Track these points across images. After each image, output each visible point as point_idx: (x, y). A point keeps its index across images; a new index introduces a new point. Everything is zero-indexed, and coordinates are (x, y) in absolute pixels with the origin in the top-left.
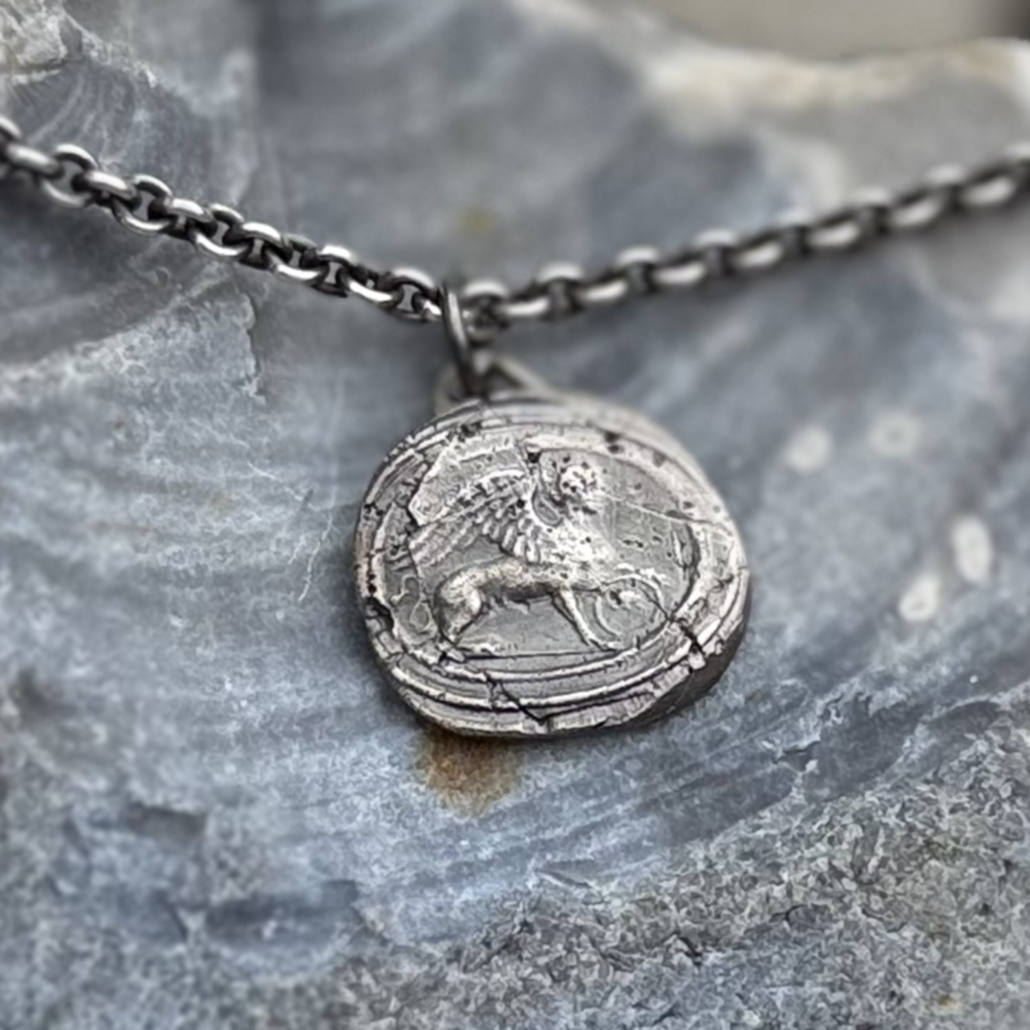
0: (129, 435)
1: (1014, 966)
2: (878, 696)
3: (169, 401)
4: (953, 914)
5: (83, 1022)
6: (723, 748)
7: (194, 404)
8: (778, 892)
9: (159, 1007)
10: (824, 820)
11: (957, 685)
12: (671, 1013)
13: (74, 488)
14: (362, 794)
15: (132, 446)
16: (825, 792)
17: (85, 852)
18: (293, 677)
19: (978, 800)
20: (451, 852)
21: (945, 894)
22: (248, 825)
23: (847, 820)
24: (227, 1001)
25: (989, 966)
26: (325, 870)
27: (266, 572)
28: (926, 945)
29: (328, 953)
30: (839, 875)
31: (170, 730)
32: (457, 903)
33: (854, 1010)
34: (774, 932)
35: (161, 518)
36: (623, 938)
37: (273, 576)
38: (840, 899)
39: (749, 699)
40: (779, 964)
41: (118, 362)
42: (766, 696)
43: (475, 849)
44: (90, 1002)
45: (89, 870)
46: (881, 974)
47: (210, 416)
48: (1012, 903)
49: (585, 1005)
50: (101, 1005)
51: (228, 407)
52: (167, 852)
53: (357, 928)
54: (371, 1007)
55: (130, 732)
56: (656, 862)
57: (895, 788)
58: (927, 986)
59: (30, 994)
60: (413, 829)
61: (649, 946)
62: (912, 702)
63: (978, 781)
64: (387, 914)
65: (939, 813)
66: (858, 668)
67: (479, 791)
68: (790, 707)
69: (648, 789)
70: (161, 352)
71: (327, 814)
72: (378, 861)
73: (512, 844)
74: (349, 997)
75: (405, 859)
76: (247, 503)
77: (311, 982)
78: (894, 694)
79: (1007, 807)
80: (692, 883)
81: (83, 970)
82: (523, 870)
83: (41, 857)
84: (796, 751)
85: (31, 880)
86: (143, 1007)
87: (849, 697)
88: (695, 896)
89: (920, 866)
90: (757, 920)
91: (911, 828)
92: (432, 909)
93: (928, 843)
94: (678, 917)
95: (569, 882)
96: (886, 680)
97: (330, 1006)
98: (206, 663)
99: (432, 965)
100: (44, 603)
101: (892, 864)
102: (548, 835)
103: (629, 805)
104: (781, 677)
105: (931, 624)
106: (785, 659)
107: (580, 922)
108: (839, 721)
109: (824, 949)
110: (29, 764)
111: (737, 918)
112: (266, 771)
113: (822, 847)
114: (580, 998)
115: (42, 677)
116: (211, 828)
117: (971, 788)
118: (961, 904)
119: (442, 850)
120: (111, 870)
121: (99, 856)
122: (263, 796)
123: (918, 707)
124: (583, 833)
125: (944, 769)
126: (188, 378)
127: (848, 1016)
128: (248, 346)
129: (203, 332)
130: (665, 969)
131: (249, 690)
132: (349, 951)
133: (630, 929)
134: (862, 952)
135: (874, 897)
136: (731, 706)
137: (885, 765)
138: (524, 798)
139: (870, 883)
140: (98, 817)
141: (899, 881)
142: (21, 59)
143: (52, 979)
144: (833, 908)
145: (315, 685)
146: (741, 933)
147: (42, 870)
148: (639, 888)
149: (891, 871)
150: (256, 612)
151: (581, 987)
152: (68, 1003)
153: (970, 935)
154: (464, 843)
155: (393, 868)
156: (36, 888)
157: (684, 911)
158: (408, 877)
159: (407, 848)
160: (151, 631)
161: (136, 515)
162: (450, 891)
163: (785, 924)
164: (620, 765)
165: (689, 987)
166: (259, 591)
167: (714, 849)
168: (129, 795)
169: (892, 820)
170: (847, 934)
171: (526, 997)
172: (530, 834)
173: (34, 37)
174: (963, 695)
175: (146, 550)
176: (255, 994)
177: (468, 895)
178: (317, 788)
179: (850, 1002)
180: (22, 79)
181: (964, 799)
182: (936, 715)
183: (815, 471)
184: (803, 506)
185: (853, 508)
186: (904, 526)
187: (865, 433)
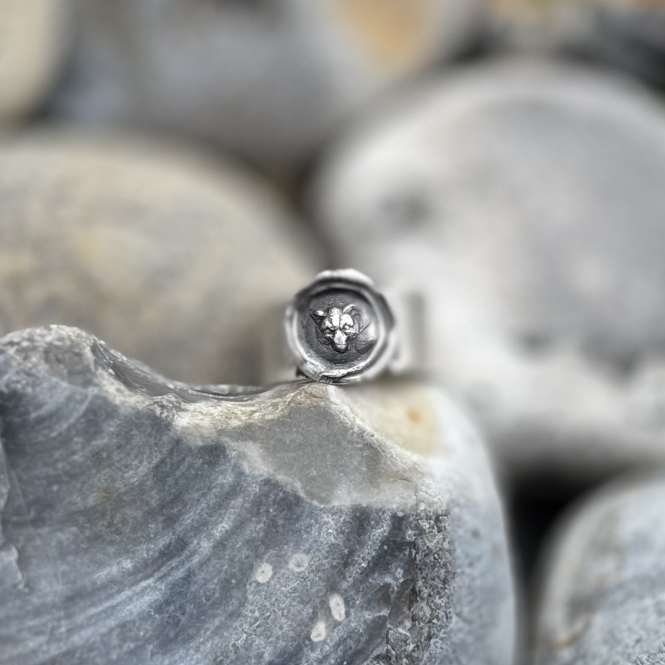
47: (5, 604)
51: (12, 598)
76: (27, 639)
105: (324, 642)
128: (17, 568)
183: (268, 582)
184: (265, 599)
185: (287, 597)
186: (308, 603)
187: (287, 563)
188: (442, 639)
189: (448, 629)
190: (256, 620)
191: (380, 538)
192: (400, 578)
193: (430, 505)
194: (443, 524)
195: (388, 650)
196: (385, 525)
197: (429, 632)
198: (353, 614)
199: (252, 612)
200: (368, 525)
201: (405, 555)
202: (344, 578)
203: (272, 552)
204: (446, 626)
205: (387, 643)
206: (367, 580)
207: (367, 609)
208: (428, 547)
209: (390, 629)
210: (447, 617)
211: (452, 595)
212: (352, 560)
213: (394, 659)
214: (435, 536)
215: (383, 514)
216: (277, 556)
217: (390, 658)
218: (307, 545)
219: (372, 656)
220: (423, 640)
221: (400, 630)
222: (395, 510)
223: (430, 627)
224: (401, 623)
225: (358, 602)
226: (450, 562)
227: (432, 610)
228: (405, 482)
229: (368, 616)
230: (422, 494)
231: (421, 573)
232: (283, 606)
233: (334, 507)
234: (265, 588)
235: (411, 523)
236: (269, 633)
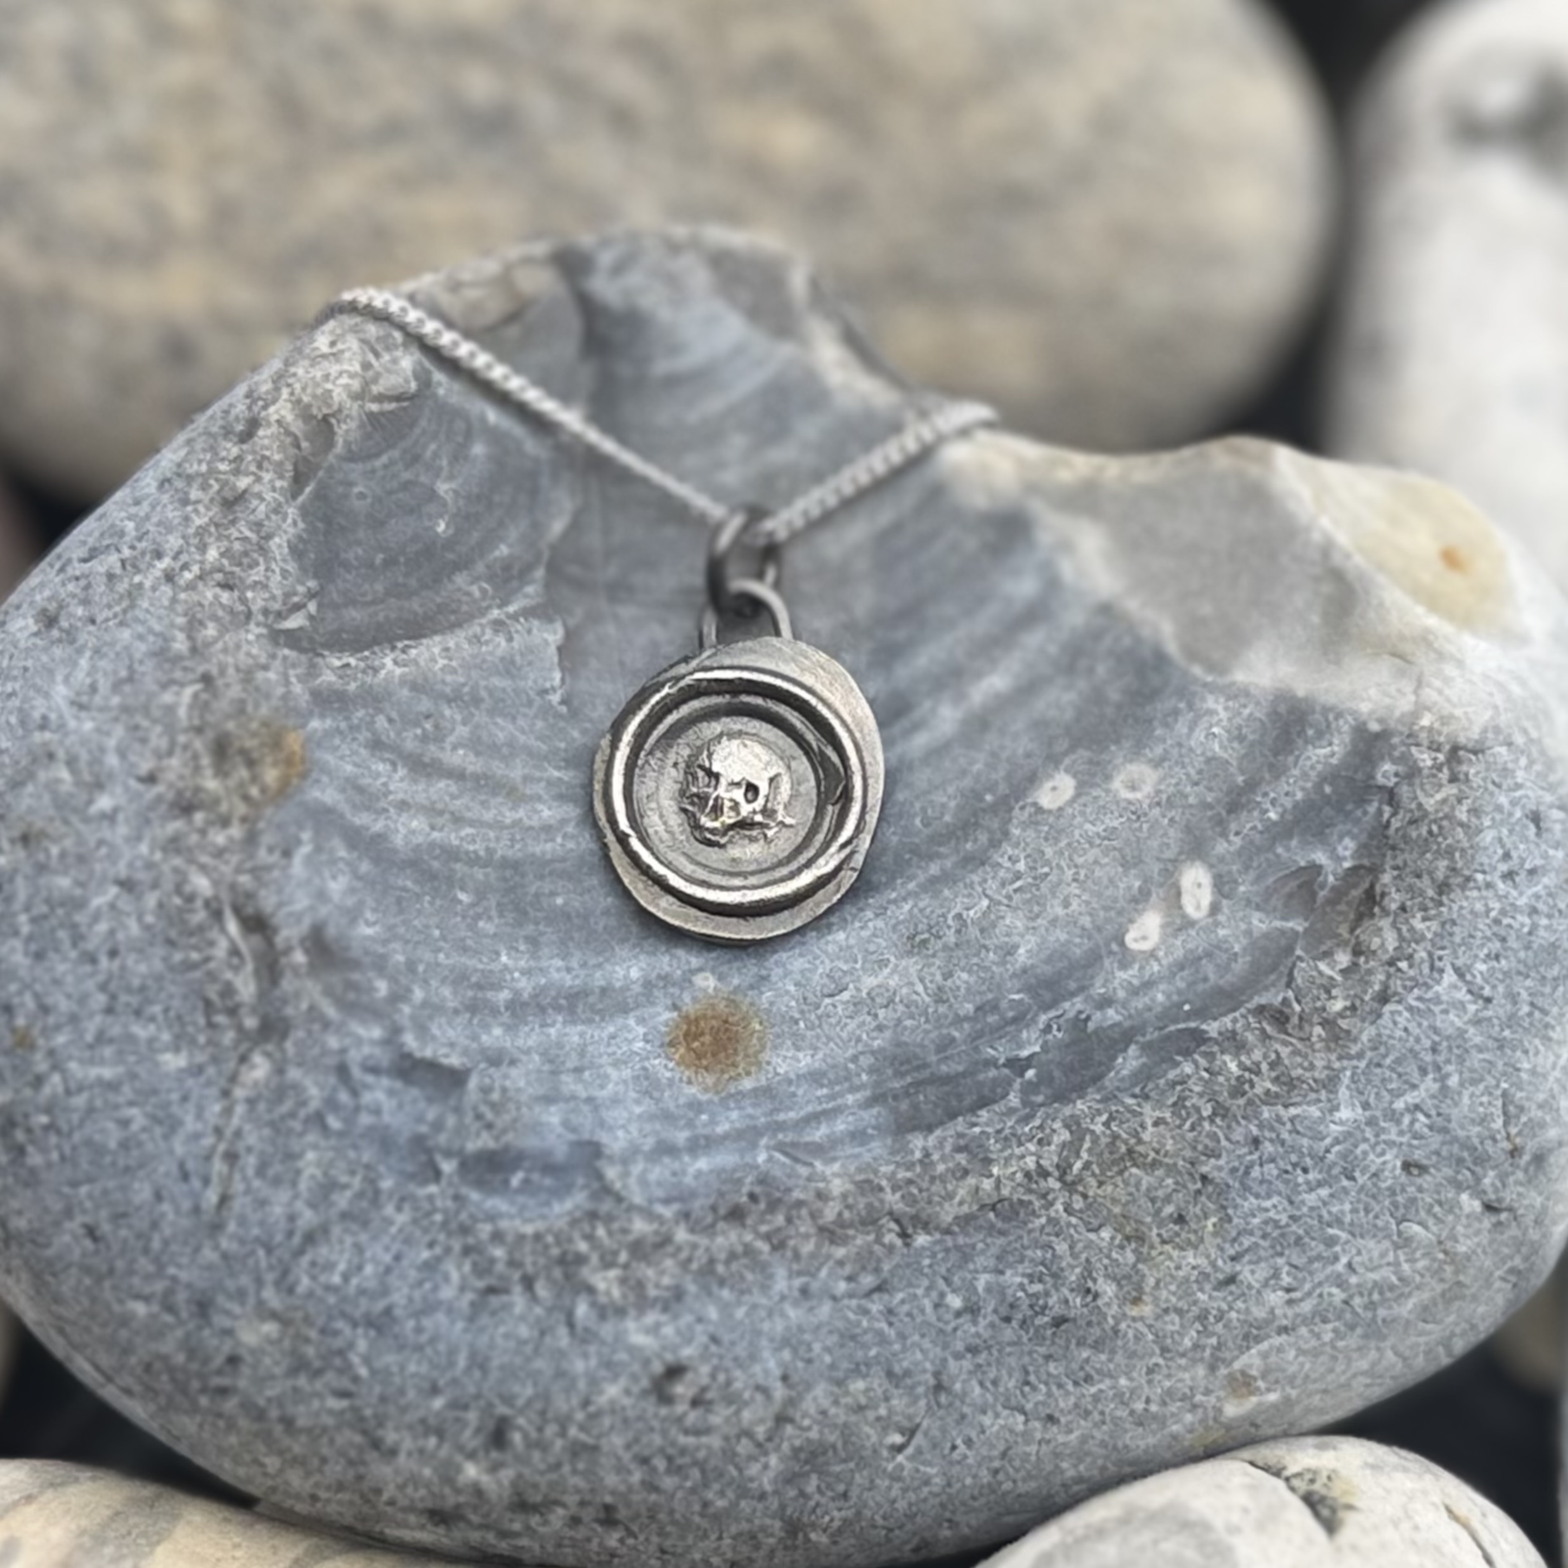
0: (437, 726)
1: (1207, 1276)
2: (1097, 1016)
3: (477, 701)
4: (1148, 1219)
5: (337, 1247)
6: (949, 1052)
7: (499, 707)
8: (987, 1184)
9: (408, 1241)
10: (1037, 1122)
11: (1171, 1013)
12: (880, 1288)
13: (381, 767)
14: (616, 1064)
15: (438, 736)
16: (1040, 1099)
17: (355, 1093)
18: (565, 957)
19: (1180, 1116)
20: (690, 1124)
21: (1143, 1201)
22: (508, 1083)
23: (1057, 1125)
24: (471, 1240)
25: (1181, 1273)
26: (574, 1130)
27: (552, 861)
28: (1122, 1247)
29: (568, 1205)
30: (1044, 1174)
31: (446, 992)
32: (691, 1170)
33: (1051, 1302)
34: (981, 1222)
35: (458, 803)
36: (840, 1214)
37: (557, 865)
38: (1044, 1196)
39: (978, 1009)
40: (983, 1252)
41: (433, 660)
42: (994, 1007)
43: (713, 1122)
44: (346, 1230)
45: (357, 1109)
46: (1078, 1270)
47: (514, 719)
48: (1206, 1217)
49: (800, 1273)
50: (354, 1234)
51: (531, 712)
52: (430, 1100)
53: (596, 1185)
54: (602, 1258)
55: (409, 990)
56: (878, 1148)
57: (1105, 1100)
58: (1120, 1286)
59: (292, 1218)
60: (658, 1101)
61: (863, 1223)
62: (1127, 1024)
63: (1182, 1099)
64: (626, 1174)
65: (1143, 1126)
66: (1082, 989)
67: (723, 1072)
68: (1015, 1020)
69: (877, 1084)
70: (474, 657)
71: (581, 1081)
72: (623, 1127)
73: (748, 1122)
74: (583, 1246)
75: (648, 1127)
76: (539, 799)
77: (549, 1230)
78: (1112, 1015)
79: (1206, 1125)
80: (908, 1169)
81: (342, 1200)
82: (754, 1146)
83: (314, 1093)
84: (1018, 1059)
85: (302, 1113)
86: (394, 1238)
87: (1071, 1014)
88: (910, 1182)
89: (1121, 1173)
90: (965, 1209)
91: (1115, 1137)
92: (667, 1173)
93: (1130, 1151)
94: (892, 1199)
95: (796, 1160)
96: (1105, 1002)
97: (564, 1254)
98: (486, 936)
99: (662, 1223)
100: (341, 865)
101: (1095, 1167)
102: (781, 1117)
103: (859, 1096)
104: (1010, 992)
105: (1152, 954)
106: (1014, 975)
107: (802, 1196)
108: (1060, 1035)
109: (1026, 1242)
110: (312, 1008)
111: (947, 1205)
112: (530, 1037)
113: (1032, 1147)
114: (795, 1267)
115: (331, 931)
116: (473, 1083)
117: (1175, 1104)
118: (1158, 1212)
119: (682, 1122)
120: (377, 1111)
121: (367, 1098)
122: (524, 1058)
123: (1132, 1028)
124: (814, 1118)
125: (1150, 1086)
126: (497, 682)
127: (1045, 1307)
128: (556, 659)
129: (515, 644)
130: (876, 1248)
131: (522, 963)
132: (588, 1206)
133: (849, 1207)
134: (1062, 1247)
135: (1077, 1197)
136: (962, 1013)
137: (1097, 1079)
138: (764, 1082)
139: (1074, 1183)
140: (371, 1063)
141: (1101, 1184)
142: (375, 389)
143: (312, 1205)
144: (1037, 1204)
145: (584, 965)
146: (949, 1219)
147: (314, 1105)
148: (859, 1170)
149: (1094, 1175)
150: (537, 895)
151: (797, 1256)
152: (325, 1229)
153: (1164, 1242)
154: (704, 1117)
155: (635, 1133)
156: (307, 1121)
157: (898, 1195)
158: (649, 1143)
159: (652, 1117)
160: (438, 902)
161: (435, 797)
162: (686, 1159)
163: (991, 1215)
164: (855, 1059)
165: (898, 1266)
166: (542, 877)
167: (932, 1140)
168: (402, 1045)
169: (1098, 1128)
170: (1048, 1230)
171: (744, 1261)
172: (765, 1115)
173: (389, 371)
174: (1176, 1021)
175: (441, 830)
176: (497, 1237)
177: (702, 1163)
178: (573, 1054)
179: (1047, 1294)
180: (374, 407)
181: (1167, 1115)
182: (1148, 1037)
183: (1060, 809)
184: (1046, 839)
185: (1091, 844)
186: (1135, 865)
187: (1108, 778)
188: (1410, 1009)
189: (1430, 995)
190: (1018, 876)
191: (1319, 767)
192: (1345, 859)
193: (1445, 720)
194: (1464, 768)
195: (1285, 1001)
196: (1336, 741)
197: (1385, 987)
198: (1226, 910)
199: (1013, 860)
200: (1299, 734)
201: (1365, 813)
202: (1224, 835)
203: (1083, 753)
204: (1428, 987)
205: (1288, 985)
206: (1271, 848)
207: (1258, 908)
208: (1420, 806)
209: (1300, 958)
210: (1432, 968)
211: (1454, 923)
212: (1249, 801)
213: (1295, 1020)
214: (1440, 786)
215: (1336, 719)
216: (1090, 762)
217: (1287, 1019)
218: (1159, 750)
219: (1249, 1006)
220: (1367, 998)
221: (1323, 966)
222: (1364, 718)
223: (1389, 976)
224: (1327, 955)
225: (1242, 889)
226: (1463, 850)
227: (1401, 938)
228: (1397, 661)
229: (1260, 923)
230: (1429, 695)
231: (1395, 857)
232: (1080, 861)
233: (1233, 684)
234: (1051, 820)
235: (1393, 747)
236: (1036, 909)
